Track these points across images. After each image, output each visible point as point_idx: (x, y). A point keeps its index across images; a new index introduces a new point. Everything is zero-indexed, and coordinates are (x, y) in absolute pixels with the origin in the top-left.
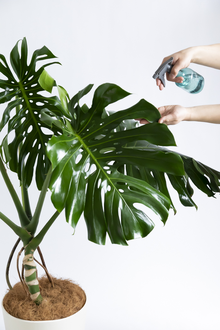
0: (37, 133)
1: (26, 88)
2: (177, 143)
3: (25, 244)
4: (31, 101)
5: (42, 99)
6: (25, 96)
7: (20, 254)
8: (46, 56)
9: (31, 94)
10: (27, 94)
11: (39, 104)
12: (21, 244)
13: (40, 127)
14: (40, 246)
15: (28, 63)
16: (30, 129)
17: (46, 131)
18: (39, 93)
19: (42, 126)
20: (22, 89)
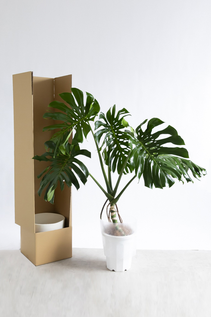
0: (118, 148)
1: (114, 128)
2: (185, 143)
3: (110, 202)
4: (116, 134)
5: (121, 133)
6: (113, 132)
7: (108, 206)
8: (124, 112)
9: (116, 131)
10: (114, 130)
11: (119, 135)
12: (108, 202)
13: (120, 145)
14: (117, 203)
15: (115, 117)
16: (115, 146)
17: (123, 146)
18: (119, 130)
19: (121, 144)
20: (112, 128)
